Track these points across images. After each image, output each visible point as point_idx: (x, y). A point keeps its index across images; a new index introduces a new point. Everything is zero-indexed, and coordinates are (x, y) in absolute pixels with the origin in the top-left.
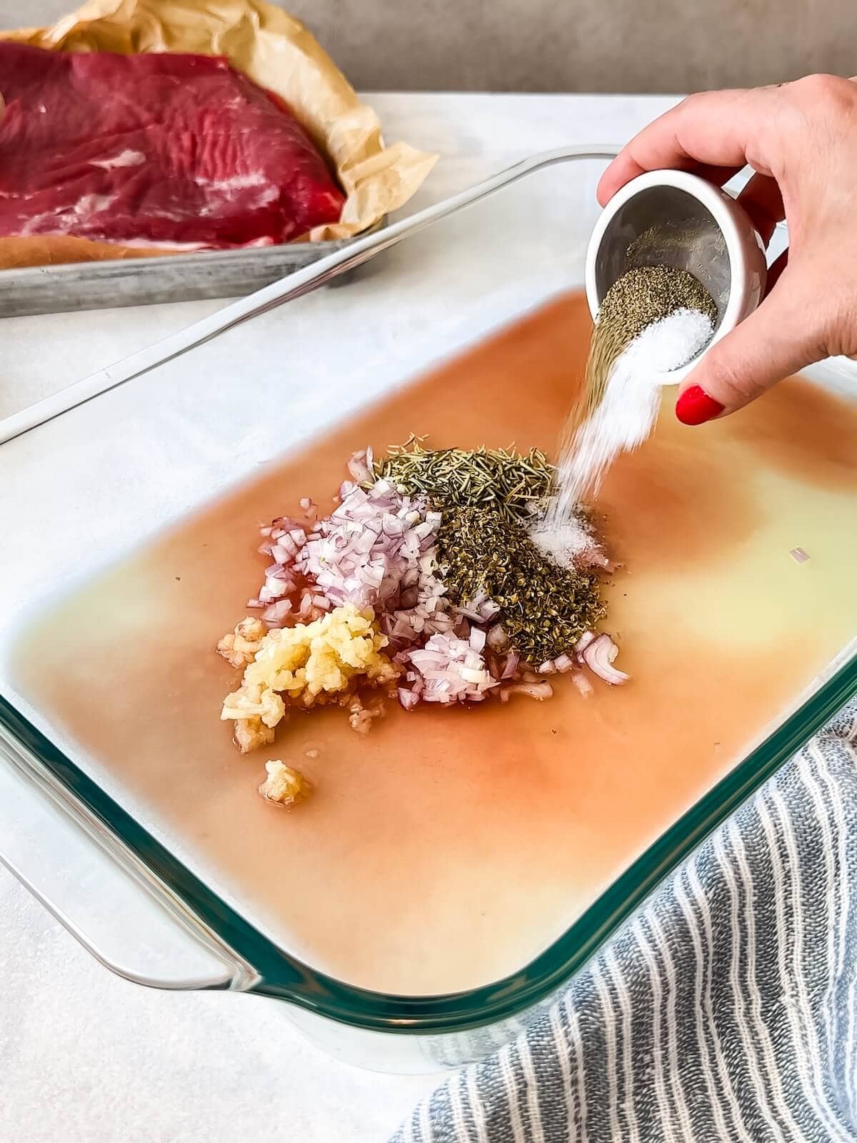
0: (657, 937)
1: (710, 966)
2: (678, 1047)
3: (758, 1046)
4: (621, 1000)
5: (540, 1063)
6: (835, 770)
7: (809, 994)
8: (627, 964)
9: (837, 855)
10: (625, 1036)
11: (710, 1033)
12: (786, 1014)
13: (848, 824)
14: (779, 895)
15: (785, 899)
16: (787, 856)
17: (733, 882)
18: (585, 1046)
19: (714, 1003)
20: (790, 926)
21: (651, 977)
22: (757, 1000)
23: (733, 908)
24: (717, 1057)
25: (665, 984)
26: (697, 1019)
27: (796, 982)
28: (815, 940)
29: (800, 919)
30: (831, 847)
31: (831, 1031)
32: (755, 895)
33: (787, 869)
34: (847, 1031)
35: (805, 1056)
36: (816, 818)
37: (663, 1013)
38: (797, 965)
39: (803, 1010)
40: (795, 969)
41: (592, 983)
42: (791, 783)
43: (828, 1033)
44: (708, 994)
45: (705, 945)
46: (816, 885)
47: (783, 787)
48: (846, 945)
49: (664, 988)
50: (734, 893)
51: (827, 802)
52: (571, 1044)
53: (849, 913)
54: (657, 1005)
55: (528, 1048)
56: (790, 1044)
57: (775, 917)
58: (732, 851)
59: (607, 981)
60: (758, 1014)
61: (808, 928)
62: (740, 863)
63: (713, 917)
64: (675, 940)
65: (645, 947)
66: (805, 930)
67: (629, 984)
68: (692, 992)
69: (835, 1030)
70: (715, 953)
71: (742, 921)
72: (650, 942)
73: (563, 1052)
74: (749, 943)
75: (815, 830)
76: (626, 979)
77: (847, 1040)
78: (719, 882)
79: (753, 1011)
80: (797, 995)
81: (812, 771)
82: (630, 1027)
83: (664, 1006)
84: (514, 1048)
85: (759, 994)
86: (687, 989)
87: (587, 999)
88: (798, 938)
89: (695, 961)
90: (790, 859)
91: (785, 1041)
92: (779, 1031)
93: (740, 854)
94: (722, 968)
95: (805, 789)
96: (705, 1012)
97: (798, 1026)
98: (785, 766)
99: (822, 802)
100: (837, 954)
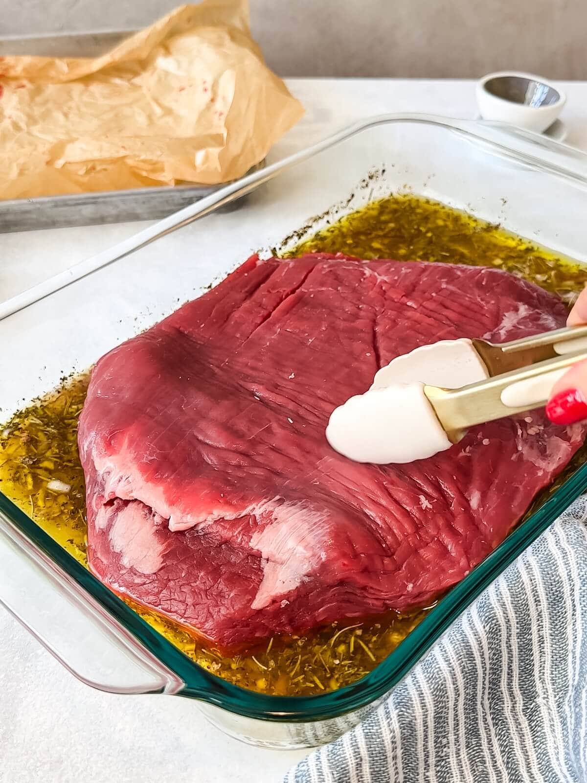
0: (451, 658)
1: (487, 677)
2: (466, 733)
3: (521, 732)
4: (426, 701)
5: (371, 745)
6: (572, 542)
7: (555, 697)
8: (430, 676)
9: (573, 600)
10: (429, 726)
11: (487, 724)
12: (540, 711)
13: (581, 579)
14: (534, 628)
15: (539, 631)
16: (539, 601)
17: (503, 619)
18: (402, 733)
19: (490, 703)
20: (542, 650)
21: (447, 685)
22: (520, 701)
23: (503, 637)
24: (493, 741)
25: (457, 690)
26: (479, 714)
27: (546, 689)
28: (559, 660)
29: (549, 645)
30: (569, 595)
31: (571, 722)
32: (518, 628)
33: (539, 610)
34: (581, 722)
35: (553, 739)
36: (559, 575)
37: (456, 710)
38: (547, 677)
39: (552, 708)
40: (546, 680)
41: (407, 689)
42: (542, 551)
43: (568, 724)
44: (486, 697)
45: (483, 663)
46: (560, 622)
47: (536, 553)
48: (581, 663)
49: (456, 693)
50: (503, 628)
51: (567, 564)
52: (392, 731)
53: (582, 640)
54: (451, 704)
55: (363, 734)
56: (543, 731)
57: (532, 643)
58: (502, 598)
59: (417, 688)
60: (521, 710)
61: (554, 651)
62: (507, 606)
63: (489, 643)
64: (463, 660)
65: (443, 665)
66: (552, 652)
67: (432, 690)
68: (474, 696)
69: (573, 721)
70: (491, 669)
71: (509, 647)
72: (446, 661)
73: (387, 737)
74: (514, 662)
75: (558, 583)
76: (430, 686)
77: (581, 728)
78: (493, 620)
79: (517, 708)
80: (547, 698)
81: (557, 542)
82: (433, 720)
83: (456, 706)
84: (353, 735)
85: (521, 697)
86: (471, 693)
87: (403, 701)
88: (548, 658)
89: (477, 674)
90: (541, 603)
91: (539, 729)
92: (535, 722)
93: (508, 600)
94: (496, 679)
95: (551, 554)
96: (484, 709)
97: (548, 719)
98: (538, 539)
99: (563, 564)
100: (574, 669)
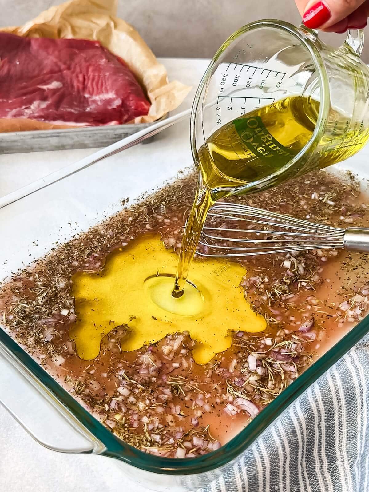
0: (282, 434)
1: (305, 447)
2: (290, 483)
3: (326, 483)
4: (265, 461)
5: (229, 489)
6: (362, 362)
7: (349, 461)
8: (268, 446)
9: (362, 399)
10: (267, 478)
11: (304, 477)
12: (338, 469)
13: (367, 386)
14: (336, 416)
15: (339, 418)
16: (340, 399)
17: (316, 410)
18: (249, 482)
19: (307, 464)
20: (341, 431)
21: (279, 452)
22: (326, 463)
23: (315, 422)
24: (307, 488)
25: (285, 455)
26: (299, 471)
27: (343, 456)
28: (352, 437)
29: (345, 427)
30: (359, 396)
31: (358, 477)
32: (325, 416)
33: (340, 405)
34: (365, 478)
35: (346, 488)
36: (353, 383)
37: (284, 468)
38: (344, 448)
39: (346, 468)
40: (343, 450)
41: (252, 454)
42: (342, 367)
43: (357, 478)
44: (304, 459)
45: (303, 438)
46: (353, 412)
47: (339, 369)
48: (366, 439)
49: (285, 456)
50: (316, 415)
51: (358, 376)
52: (243, 480)
53: (367, 425)
54: (281, 464)
55: (224, 482)
56: (340, 483)
57: (334, 426)
58: (316, 397)
59: (259, 453)
60: (326, 469)
61: (349, 431)
62: (319, 402)
63: (307, 425)
64: (290, 435)
65: (276, 438)
66: (347, 432)
67: (269, 455)
68: (297, 459)
69: (360, 477)
70: (307, 442)
71: (320, 428)
72: (279, 436)
73: (239, 484)
74: (323, 437)
75: (352, 388)
76: (268, 452)
77: (365, 481)
78: (310, 410)
79: (324, 467)
80: (343, 461)
81: (352, 362)
82: (269, 474)
83: (284, 465)
84: (217, 482)
85: (326, 460)
86: (294, 457)
87: (250, 461)
88: (344, 436)
89: (299, 445)
90: (341, 401)
91: (338, 481)
92: (335, 477)
93: (319, 398)
94: (311, 448)
95: (348, 369)
96: (302, 467)
97: (343, 475)
98: (340, 359)
99: (356, 376)
100: (361, 443)
